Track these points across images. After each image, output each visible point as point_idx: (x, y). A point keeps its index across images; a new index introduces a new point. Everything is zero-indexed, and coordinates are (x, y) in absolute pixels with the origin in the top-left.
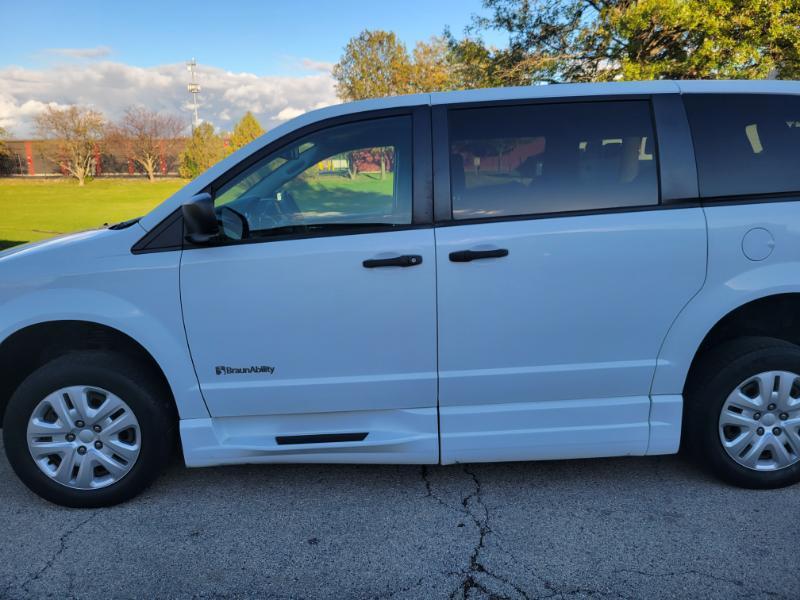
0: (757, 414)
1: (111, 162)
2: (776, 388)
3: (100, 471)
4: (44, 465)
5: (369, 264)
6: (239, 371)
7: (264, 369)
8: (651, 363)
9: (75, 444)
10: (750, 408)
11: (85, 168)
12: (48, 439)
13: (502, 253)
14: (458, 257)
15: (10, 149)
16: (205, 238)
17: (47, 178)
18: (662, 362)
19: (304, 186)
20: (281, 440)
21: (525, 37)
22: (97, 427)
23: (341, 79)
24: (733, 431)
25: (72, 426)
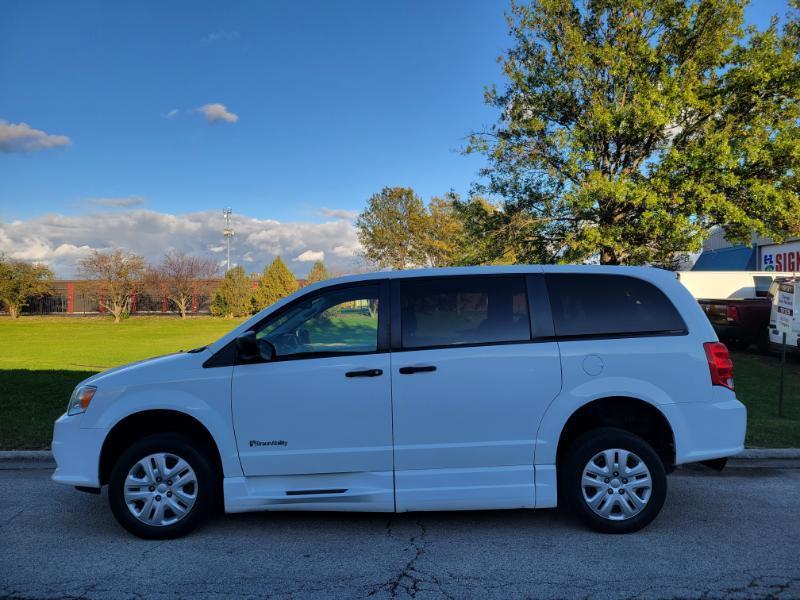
0: (607, 480)
1: (147, 301)
2: (616, 460)
3: (169, 513)
4: (132, 508)
5: (350, 375)
6: (265, 444)
7: (281, 443)
8: (533, 442)
9: (155, 493)
10: (602, 475)
11: (123, 307)
12: (137, 489)
13: (432, 369)
14: (405, 371)
15: (54, 290)
16: (249, 358)
17: (85, 315)
18: (539, 442)
19: (328, 323)
20: (289, 493)
21: (516, 200)
22: (169, 482)
23: (364, 227)
24: (592, 491)
25: (154, 480)
